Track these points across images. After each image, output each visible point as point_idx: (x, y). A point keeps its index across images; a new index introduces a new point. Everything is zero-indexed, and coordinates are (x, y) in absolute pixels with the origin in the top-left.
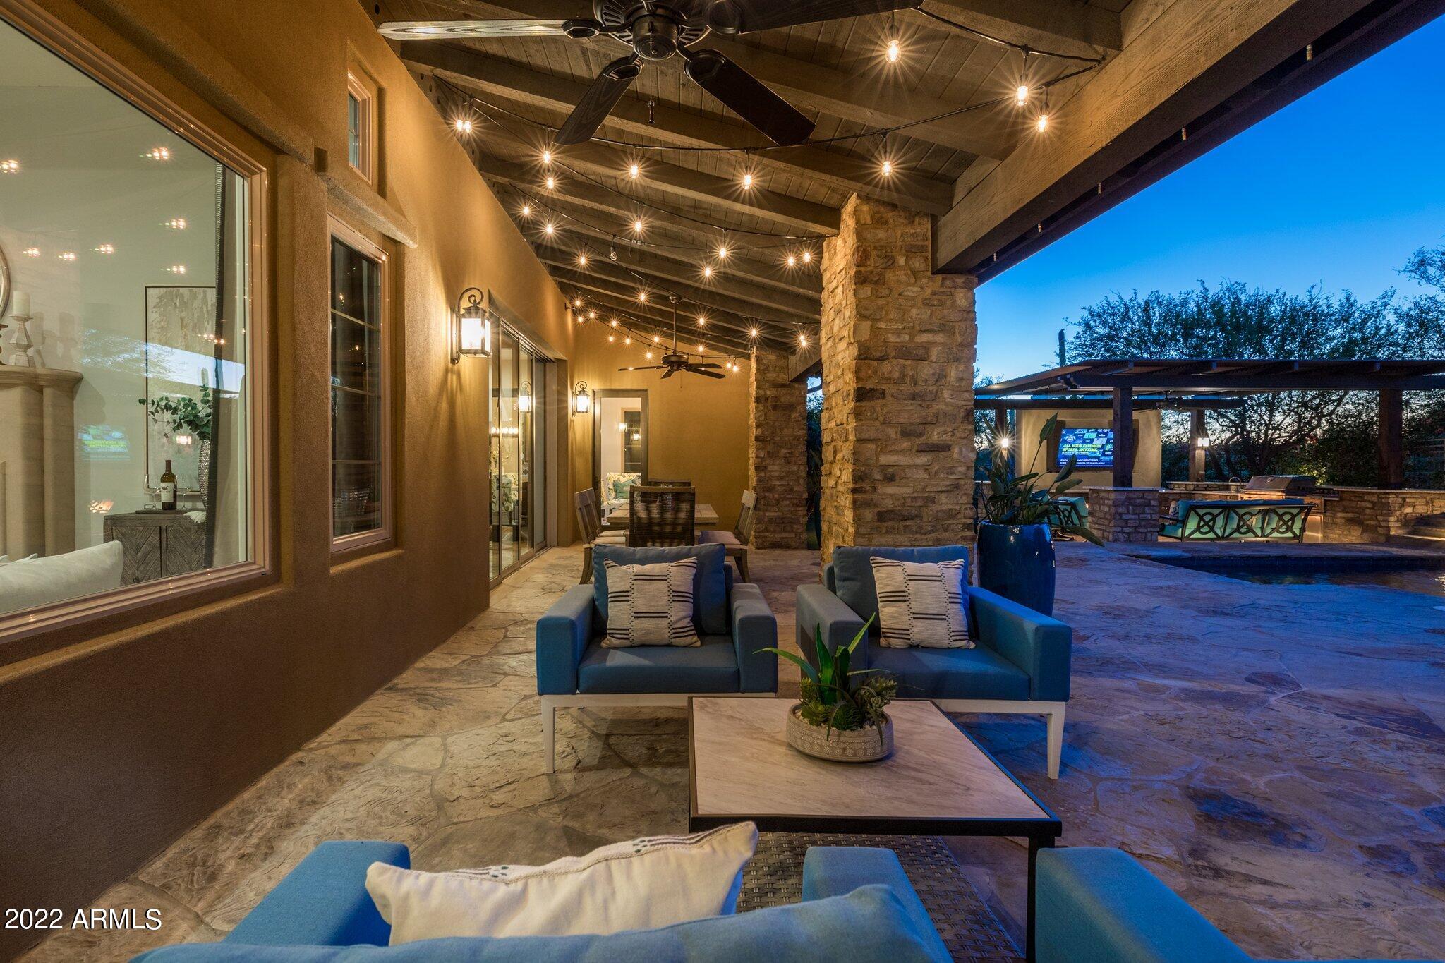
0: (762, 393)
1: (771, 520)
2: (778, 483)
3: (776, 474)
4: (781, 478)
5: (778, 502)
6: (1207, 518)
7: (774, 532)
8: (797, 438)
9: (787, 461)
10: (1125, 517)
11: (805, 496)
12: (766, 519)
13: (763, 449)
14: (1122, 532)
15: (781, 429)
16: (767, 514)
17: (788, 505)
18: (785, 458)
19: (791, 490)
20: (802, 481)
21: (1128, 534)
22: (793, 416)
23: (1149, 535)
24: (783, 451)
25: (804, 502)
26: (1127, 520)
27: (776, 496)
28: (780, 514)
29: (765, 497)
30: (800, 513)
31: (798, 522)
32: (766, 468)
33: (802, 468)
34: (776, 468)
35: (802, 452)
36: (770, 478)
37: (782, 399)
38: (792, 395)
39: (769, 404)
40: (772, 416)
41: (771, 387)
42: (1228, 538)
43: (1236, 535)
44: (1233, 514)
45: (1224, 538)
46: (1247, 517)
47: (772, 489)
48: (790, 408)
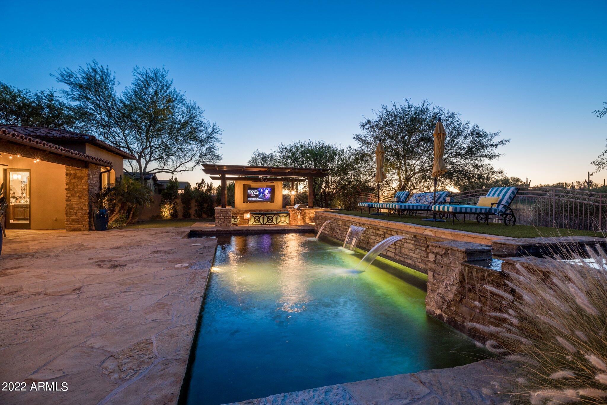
0: (69, 172)
1: (73, 220)
2: (76, 206)
3: (75, 203)
4: (77, 204)
5: (76, 213)
6: (257, 218)
7: (75, 225)
8: (84, 189)
9: (80, 198)
10: (219, 218)
11: (88, 211)
12: (71, 220)
13: (69, 193)
14: (218, 223)
15: (77, 186)
16: (71, 218)
17: (80, 215)
18: (79, 197)
19: (82, 209)
20: (86, 206)
21: (221, 223)
22: (82, 181)
23: (228, 224)
24: (78, 194)
25: (87, 213)
26: (220, 219)
27: (75, 211)
28: (77, 218)
29: (70, 212)
30: (86, 218)
31: (85, 221)
32: (70, 200)
33: (86, 201)
34: (75, 200)
35: (86, 195)
36: (72, 204)
37: (78, 175)
38: (82, 173)
39: (72, 176)
40: (73, 181)
41: (72, 170)
42: (265, 224)
43: (268, 223)
44: (265, 216)
45: (263, 224)
46: (270, 218)
47: (73, 209)
48: (81, 178)
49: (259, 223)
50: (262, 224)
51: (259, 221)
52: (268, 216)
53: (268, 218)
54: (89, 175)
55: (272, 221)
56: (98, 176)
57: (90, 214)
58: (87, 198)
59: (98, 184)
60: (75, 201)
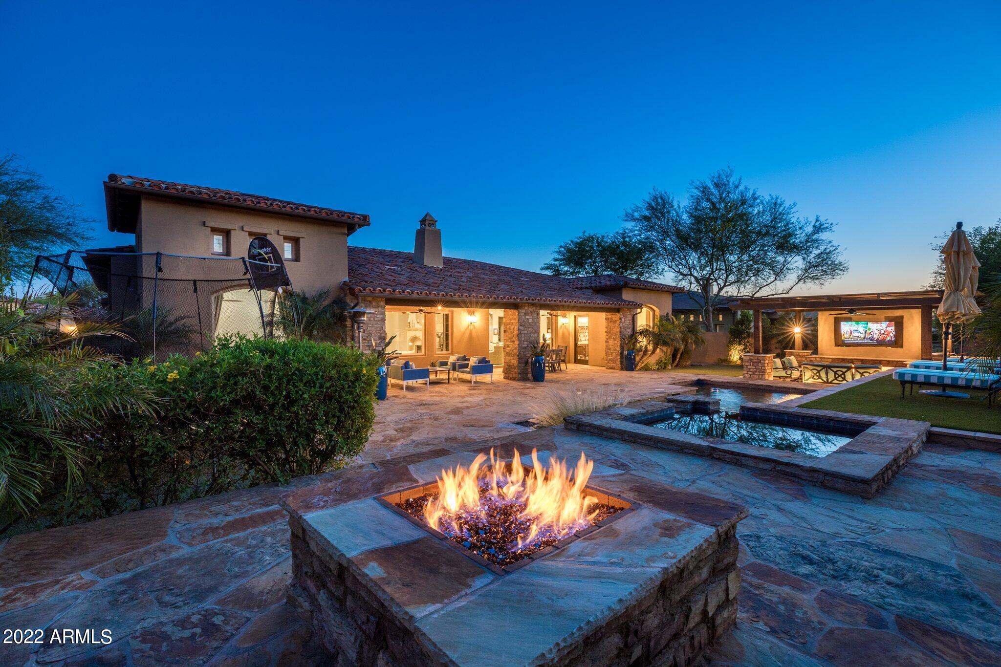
0: (607, 317)
1: (610, 359)
2: (612, 347)
3: (611, 344)
4: (613, 345)
5: (612, 353)
7: (611, 364)
8: (617, 332)
10: (748, 367)
11: (620, 352)
12: (608, 359)
13: (607, 336)
14: (747, 374)
15: (613, 328)
16: (609, 357)
17: (615, 355)
18: (614, 338)
19: (616, 350)
20: (619, 347)
21: (750, 375)
22: (616, 324)
23: (761, 376)
24: (613, 336)
25: (619, 354)
26: (750, 369)
27: (611, 351)
28: (612, 357)
29: (608, 352)
30: (618, 357)
31: (617, 361)
32: (608, 342)
33: (619, 342)
35: (619, 337)
36: (609, 345)
37: (613, 319)
38: (616, 317)
39: (609, 321)
41: (609, 315)
42: (831, 383)
43: (835, 381)
44: (829, 371)
45: (828, 382)
46: (840, 373)
47: (610, 349)
48: (615, 322)
49: (820, 380)
50: (825, 382)
51: (820, 377)
52: (835, 369)
53: (835, 373)
54: (620, 319)
55: (844, 379)
56: (631, 318)
57: (622, 354)
58: (619, 340)
59: (631, 326)
60: (611, 342)
